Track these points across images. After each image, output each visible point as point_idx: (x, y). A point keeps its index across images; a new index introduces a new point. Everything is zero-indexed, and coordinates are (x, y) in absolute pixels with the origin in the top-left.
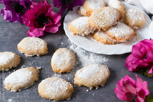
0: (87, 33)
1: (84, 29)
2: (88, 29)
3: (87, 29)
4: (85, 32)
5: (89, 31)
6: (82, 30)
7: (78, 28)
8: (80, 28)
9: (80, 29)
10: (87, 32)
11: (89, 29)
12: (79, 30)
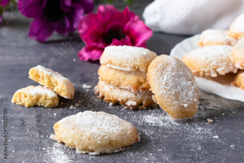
0: (223, 71)
1: (217, 63)
2: (225, 63)
3: (222, 62)
4: (218, 67)
5: (228, 68)
6: (214, 63)
7: (204, 59)
8: (208, 60)
9: (207, 62)
10: (223, 68)
11: (227, 65)
12: (205, 63)
